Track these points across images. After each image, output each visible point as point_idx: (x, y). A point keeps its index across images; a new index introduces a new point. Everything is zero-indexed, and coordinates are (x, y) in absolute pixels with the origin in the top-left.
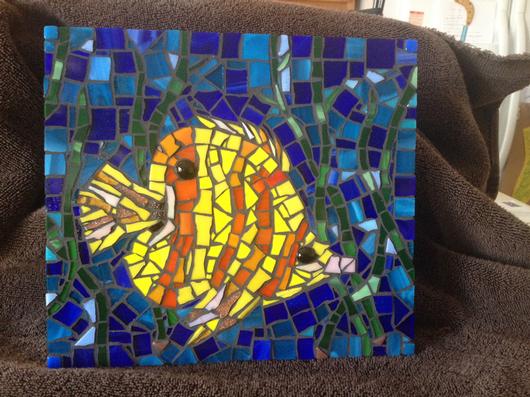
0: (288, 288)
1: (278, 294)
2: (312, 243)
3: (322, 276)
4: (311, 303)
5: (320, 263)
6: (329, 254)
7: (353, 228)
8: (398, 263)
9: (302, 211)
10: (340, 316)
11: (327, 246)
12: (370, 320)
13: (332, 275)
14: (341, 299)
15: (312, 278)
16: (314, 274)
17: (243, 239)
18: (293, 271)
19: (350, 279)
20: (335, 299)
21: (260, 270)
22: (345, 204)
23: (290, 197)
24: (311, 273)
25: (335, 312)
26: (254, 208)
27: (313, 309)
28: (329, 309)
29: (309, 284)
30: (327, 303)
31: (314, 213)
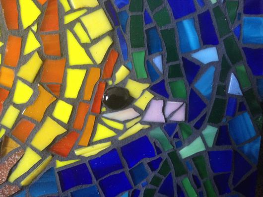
0: (91, 143)
1: (78, 152)
2: (124, 82)
3: (139, 127)
4: (124, 162)
5: (137, 109)
6: (149, 96)
7: (184, 59)
8: (242, 108)
9: (110, 34)
10: (164, 178)
11: (147, 86)
12: (202, 181)
13: (152, 125)
14: (164, 156)
15: (126, 129)
16: (128, 125)
17: (20, 74)
18: (98, 121)
19: (177, 129)
20: (157, 157)
21: (49, 120)
22: (173, 23)
23: (90, 10)
24: (124, 122)
25: (156, 173)
26: (35, 28)
27: (127, 170)
28: (148, 169)
29: (120, 138)
30: (146, 161)
31: (127, 37)
